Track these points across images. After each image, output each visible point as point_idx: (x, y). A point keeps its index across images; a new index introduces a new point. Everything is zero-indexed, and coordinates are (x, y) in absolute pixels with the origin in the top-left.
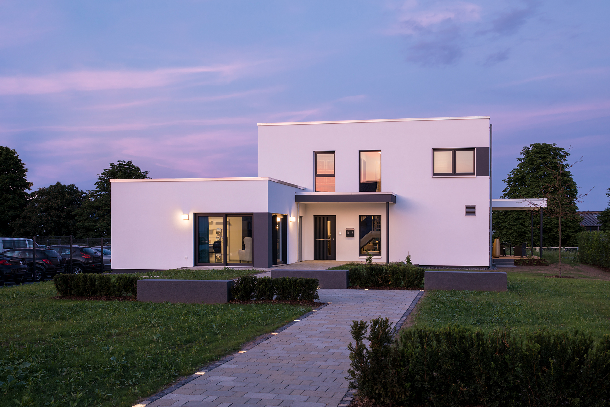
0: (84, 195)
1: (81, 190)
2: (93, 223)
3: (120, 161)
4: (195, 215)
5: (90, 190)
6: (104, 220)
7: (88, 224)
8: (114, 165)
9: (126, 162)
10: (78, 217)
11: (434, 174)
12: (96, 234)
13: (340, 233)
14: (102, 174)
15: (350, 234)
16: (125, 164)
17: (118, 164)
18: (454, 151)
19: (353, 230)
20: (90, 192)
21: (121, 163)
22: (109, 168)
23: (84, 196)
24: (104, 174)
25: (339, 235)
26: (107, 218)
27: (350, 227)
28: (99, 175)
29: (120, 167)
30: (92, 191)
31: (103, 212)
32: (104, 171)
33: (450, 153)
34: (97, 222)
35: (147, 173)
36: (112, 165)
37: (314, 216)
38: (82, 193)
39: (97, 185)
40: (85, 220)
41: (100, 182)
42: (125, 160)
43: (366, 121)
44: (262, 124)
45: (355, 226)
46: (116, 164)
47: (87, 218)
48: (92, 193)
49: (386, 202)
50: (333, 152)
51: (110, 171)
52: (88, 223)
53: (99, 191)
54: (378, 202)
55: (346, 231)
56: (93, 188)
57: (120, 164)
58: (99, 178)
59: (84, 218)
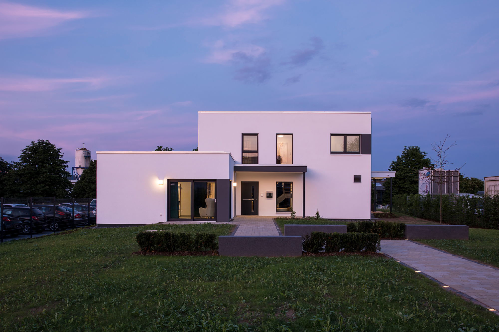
0: (9, 165)
1: (6, 162)
2: (19, 187)
3: (40, 140)
4: (168, 180)
5: (15, 162)
6: (27, 185)
7: (15, 188)
8: (35, 143)
9: (44, 141)
10: (5, 182)
11: (332, 153)
12: (20, 195)
13: (262, 195)
14: (24, 150)
15: (269, 195)
16: (43, 142)
17: (38, 142)
18: (345, 136)
19: (272, 193)
20: (15, 163)
21: (41, 141)
22: (31, 145)
23: (8, 167)
24: (26, 149)
25: (261, 196)
26: (30, 183)
27: (270, 191)
28: (23, 150)
29: (39, 145)
30: (16, 162)
31: (26, 178)
32: (26, 147)
33: (343, 137)
34: (21, 186)
35: (60, 150)
36: (33, 143)
37: (241, 182)
38: (7, 164)
39: (20, 158)
40: (12, 185)
41: (23, 156)
42: (43, 140)
43: (282, 112)
44: (202, 112)
45: (273, 190)
46: (36, 142)
47: (13, 183)
48: (17, 164)
49: (302, 172)
50: (257, 135)
51: (31, 147)
52: (14, 186)
53: (22, 162)
54: (295, 172)
55: (267, 193)
56: (18, 160)
57: (39, 142)
58: (22, 152)
59: (11, 183)
